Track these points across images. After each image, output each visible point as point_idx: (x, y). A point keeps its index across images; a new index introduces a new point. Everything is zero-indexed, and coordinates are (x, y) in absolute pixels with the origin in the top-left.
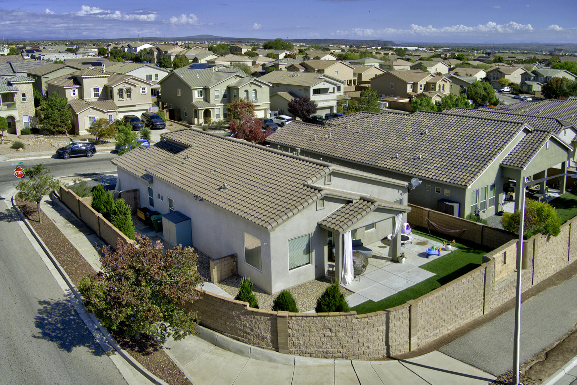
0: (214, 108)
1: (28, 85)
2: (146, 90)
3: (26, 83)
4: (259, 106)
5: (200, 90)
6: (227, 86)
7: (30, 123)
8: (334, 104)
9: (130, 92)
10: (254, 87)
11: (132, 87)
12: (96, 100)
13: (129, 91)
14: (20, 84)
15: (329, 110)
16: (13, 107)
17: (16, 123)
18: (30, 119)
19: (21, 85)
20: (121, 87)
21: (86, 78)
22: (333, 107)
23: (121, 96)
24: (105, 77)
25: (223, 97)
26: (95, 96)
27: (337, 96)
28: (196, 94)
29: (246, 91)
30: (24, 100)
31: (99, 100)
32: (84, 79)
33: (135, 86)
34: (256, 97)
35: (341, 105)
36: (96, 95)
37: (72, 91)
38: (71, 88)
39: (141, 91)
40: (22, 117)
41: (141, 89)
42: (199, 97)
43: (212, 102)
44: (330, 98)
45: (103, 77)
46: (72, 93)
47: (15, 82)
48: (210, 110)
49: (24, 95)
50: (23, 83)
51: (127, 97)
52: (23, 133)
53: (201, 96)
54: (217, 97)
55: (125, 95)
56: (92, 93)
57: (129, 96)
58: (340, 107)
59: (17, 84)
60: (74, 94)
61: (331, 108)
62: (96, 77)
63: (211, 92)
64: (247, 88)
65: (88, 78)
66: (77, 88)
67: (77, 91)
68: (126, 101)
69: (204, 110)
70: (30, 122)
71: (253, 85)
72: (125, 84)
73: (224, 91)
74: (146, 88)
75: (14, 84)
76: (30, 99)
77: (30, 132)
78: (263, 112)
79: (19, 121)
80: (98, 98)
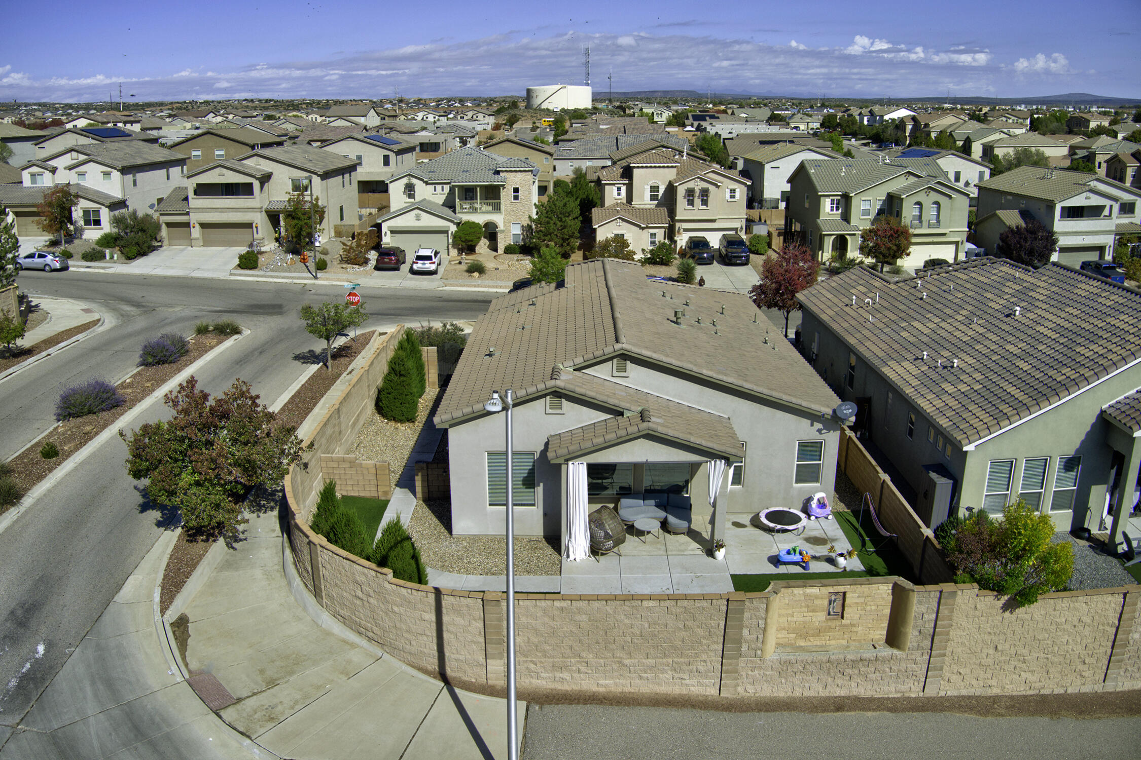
0: (854, 235)
1: (524, 174)
2: (737, 194)
3: (520, 171)
4: (943, 235)
5: (835, 198)
6: (888, 194)
7: (521, 237)
8: (1109, 240)
9: (707, 196)
10: (934, 196)
11: (712, 188)
12: (653, 206)
13: (705, 193)
14: (511, 171)
15: (1097, 253)
16: (497, 208)
17: (499, 234)
18: (523, 230)
19: (514, 174)
20: (691, 185)
21: (638, 167)
22: (1105, 247)
23: (691, 203)
24: (672, 167)
25: (878, 214)
26: (651, 200)
27: (1117, 226)
28: (826, 205)
29: (918, 203)
30: (516, 198)
31: (657, 206)
32: (635, 170)
33: (718, 187)
34: (938, 216)
35: (1125, 245)
36: (653, 198)
37: (615, 189)
38: (614, 184)
39: (728, 195)
40: (510, 226)
41: (728, 191)
42: (832, 210)
43: (854, 222)
44: (1098, 229)
45: (668, 167)
46: (615, 192)
47: (504, 169)
48: (847, 237)
49: (516, 190)
50: (516, 171)
51: (702, 205)
52: (509, 250)
53: (837, 209)
54: (866, 212)
55: (698, 201)
56: (647, 194)
57: (705, 202)
58: (1123, 250)
59: (506, 171)
60: (619, 194)
61: (1101, 249)
62: (655, 167)
63: (854, 202)
64: (921, 197)
65: (642, 167)
66: (624, 184)
67: (624, 189)
68: (698, 211)
69: (834, 237)
70: (522, 234)
71: (932, 193)
72: (699, 180)
73: (881, 203)
74: (738, 191)
75: (503, 171)
76: (525, 197)
77: (518, 250)
78: (953, 247)
79: (503, 231)
80: (656, 202)
